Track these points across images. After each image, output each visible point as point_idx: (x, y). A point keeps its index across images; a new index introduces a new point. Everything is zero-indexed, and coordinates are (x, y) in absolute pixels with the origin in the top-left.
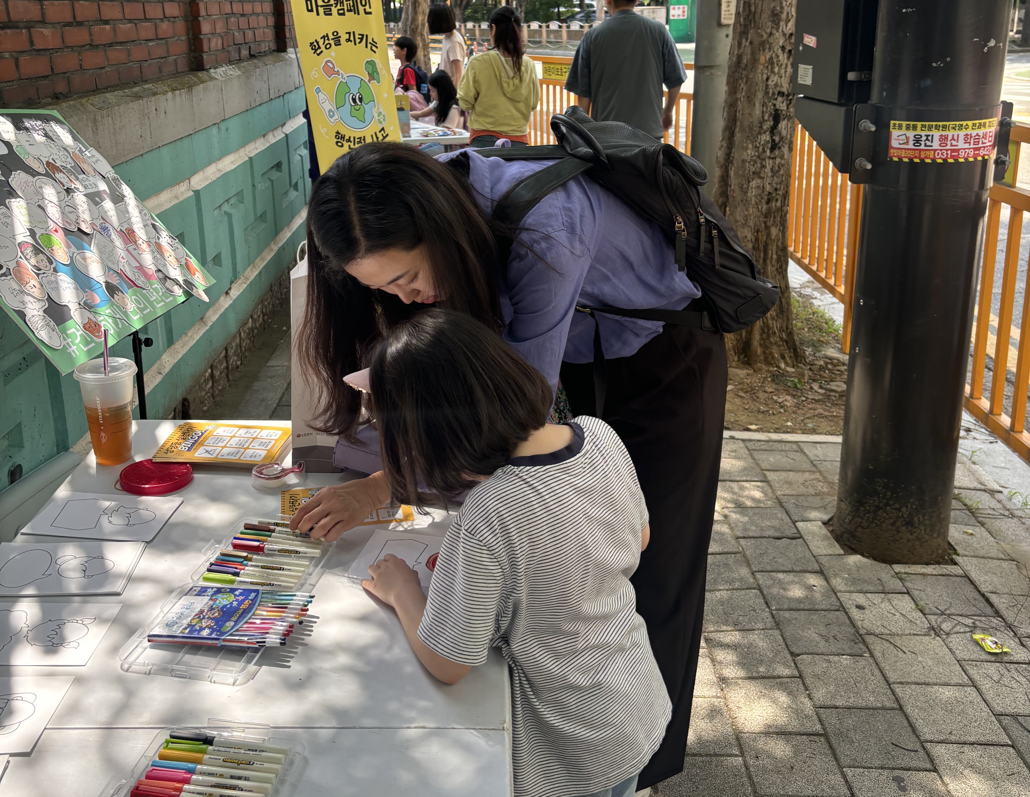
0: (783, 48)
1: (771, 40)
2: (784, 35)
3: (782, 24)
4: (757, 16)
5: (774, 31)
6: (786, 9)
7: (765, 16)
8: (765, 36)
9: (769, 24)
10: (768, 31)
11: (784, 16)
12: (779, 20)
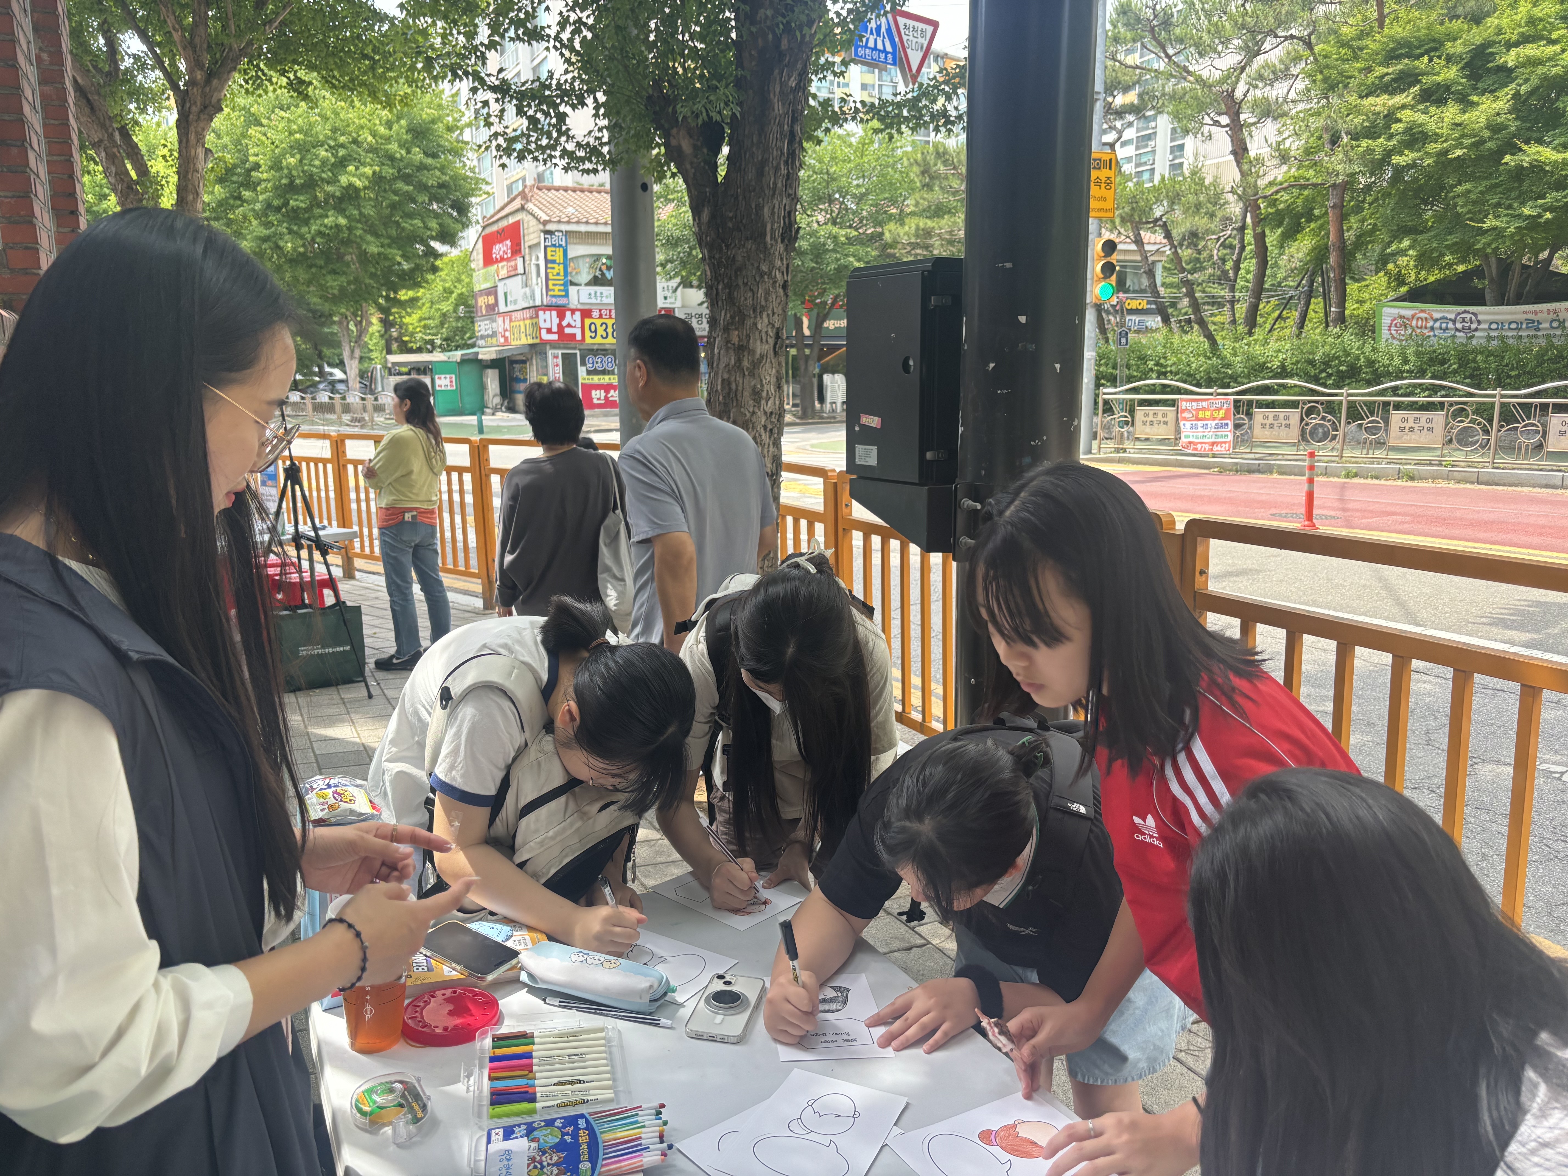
0: (765, 427)
1: (754, 420)
2: (765, 413)
3: (763, 402)
4: (739, 395)
5: (756, 410)
6: (766, 387)
7: (746, 394)
8: (748, 415)
9: (751, 402)
10: (751, 410)
11: (764, 394)
12: (761, 398)
